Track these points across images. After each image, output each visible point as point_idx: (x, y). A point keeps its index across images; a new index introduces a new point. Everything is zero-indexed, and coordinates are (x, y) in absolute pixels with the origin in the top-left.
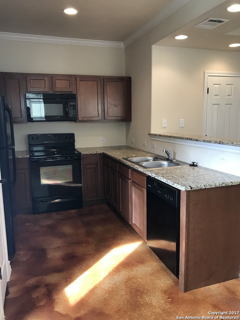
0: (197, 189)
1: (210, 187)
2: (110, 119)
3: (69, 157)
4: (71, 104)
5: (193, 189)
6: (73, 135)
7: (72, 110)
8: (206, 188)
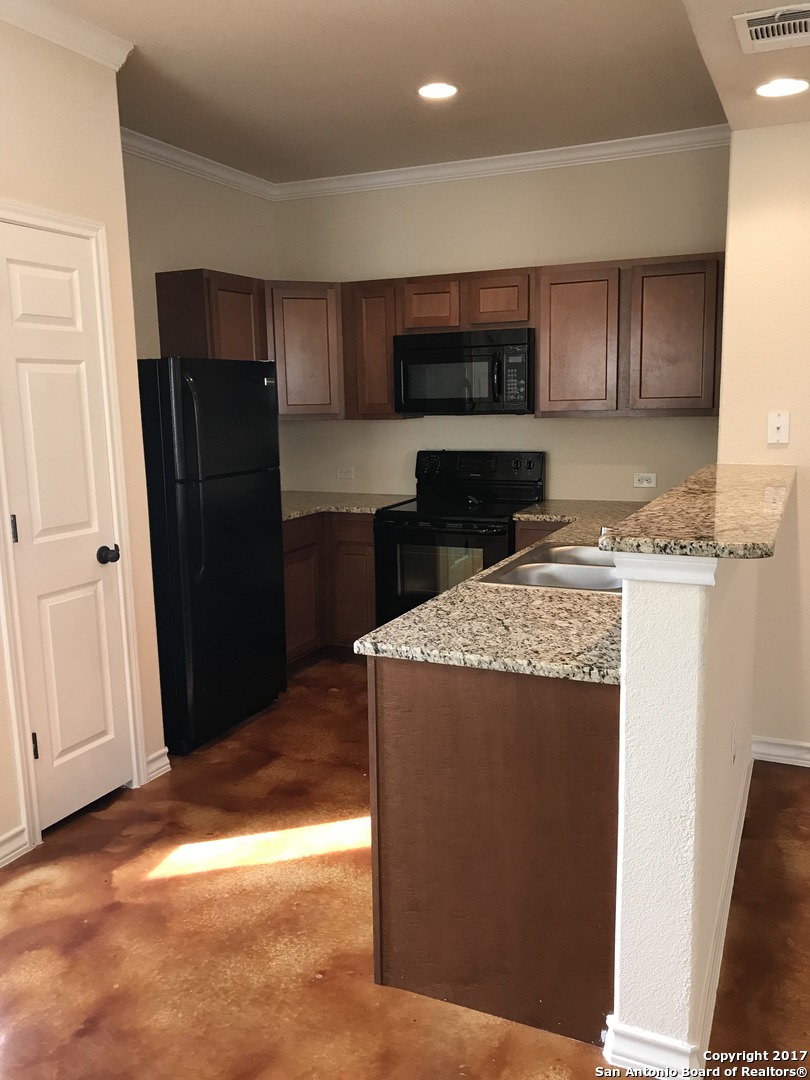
0: (397, 657)
1: (441, 661)
2: (649, 407)
3: (475, 522)
4: (512, 360)
5: (381, 655)
6: (541, 457)
7: (514, 378)
8: (430, 660)
